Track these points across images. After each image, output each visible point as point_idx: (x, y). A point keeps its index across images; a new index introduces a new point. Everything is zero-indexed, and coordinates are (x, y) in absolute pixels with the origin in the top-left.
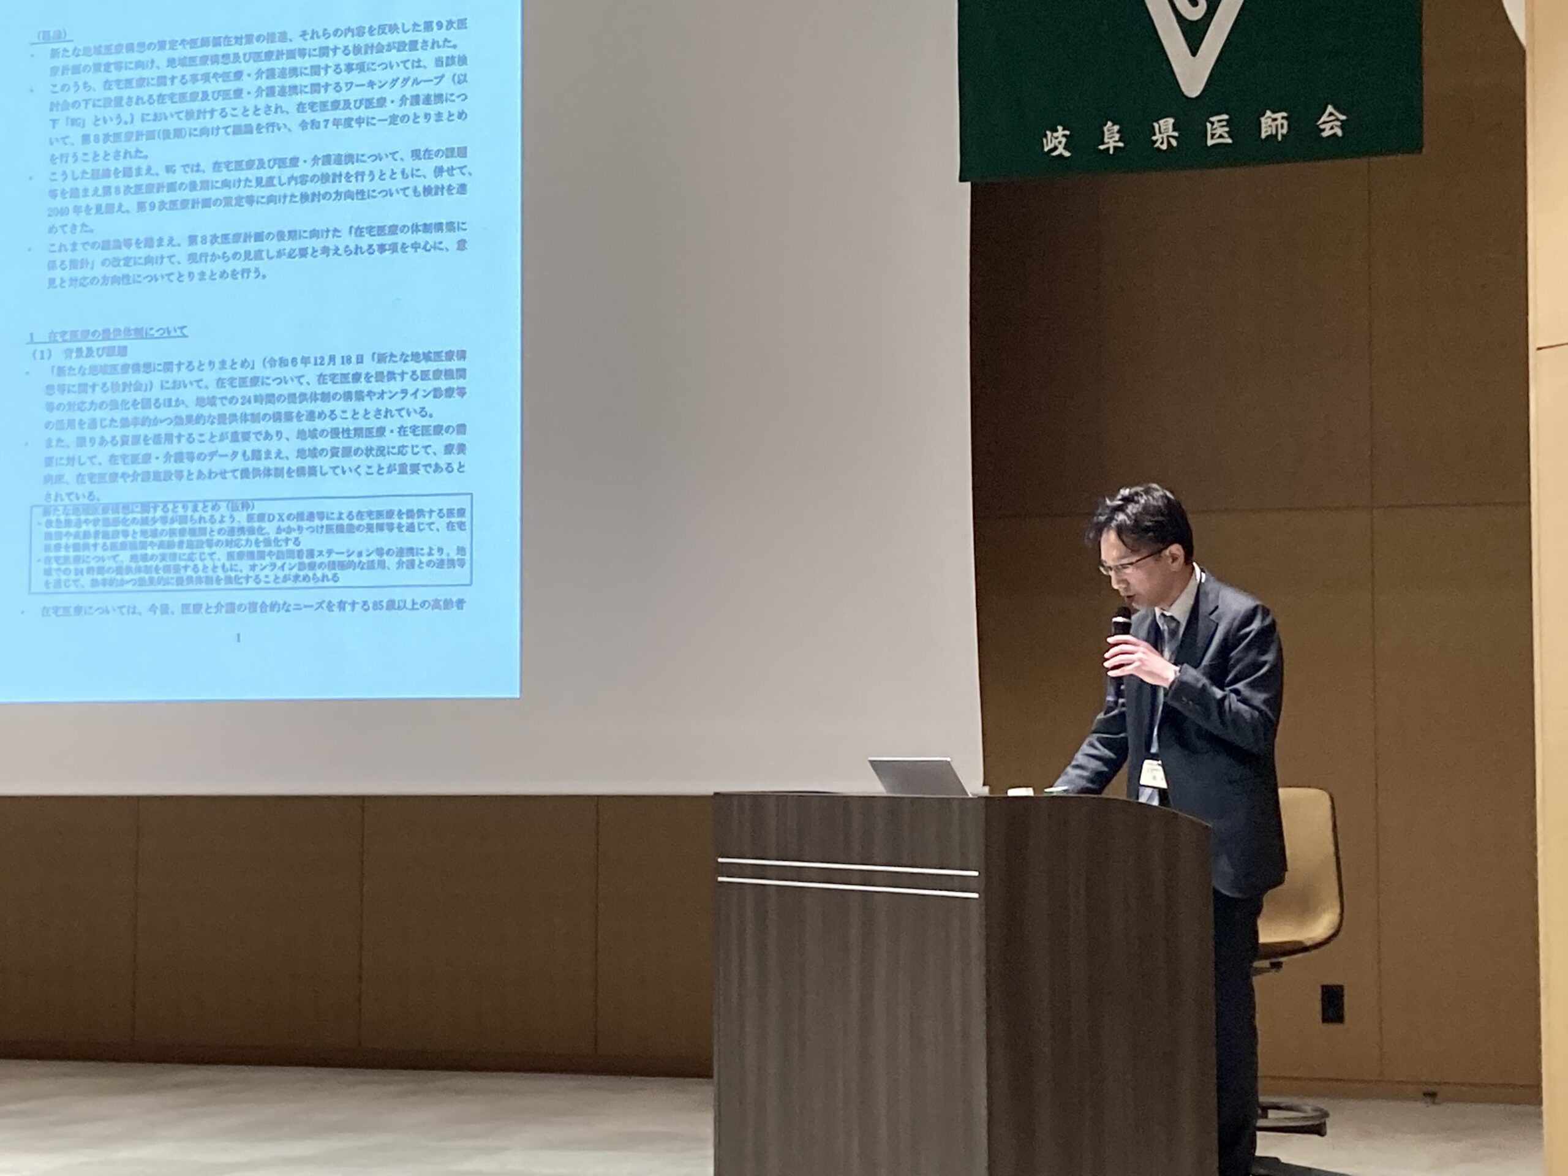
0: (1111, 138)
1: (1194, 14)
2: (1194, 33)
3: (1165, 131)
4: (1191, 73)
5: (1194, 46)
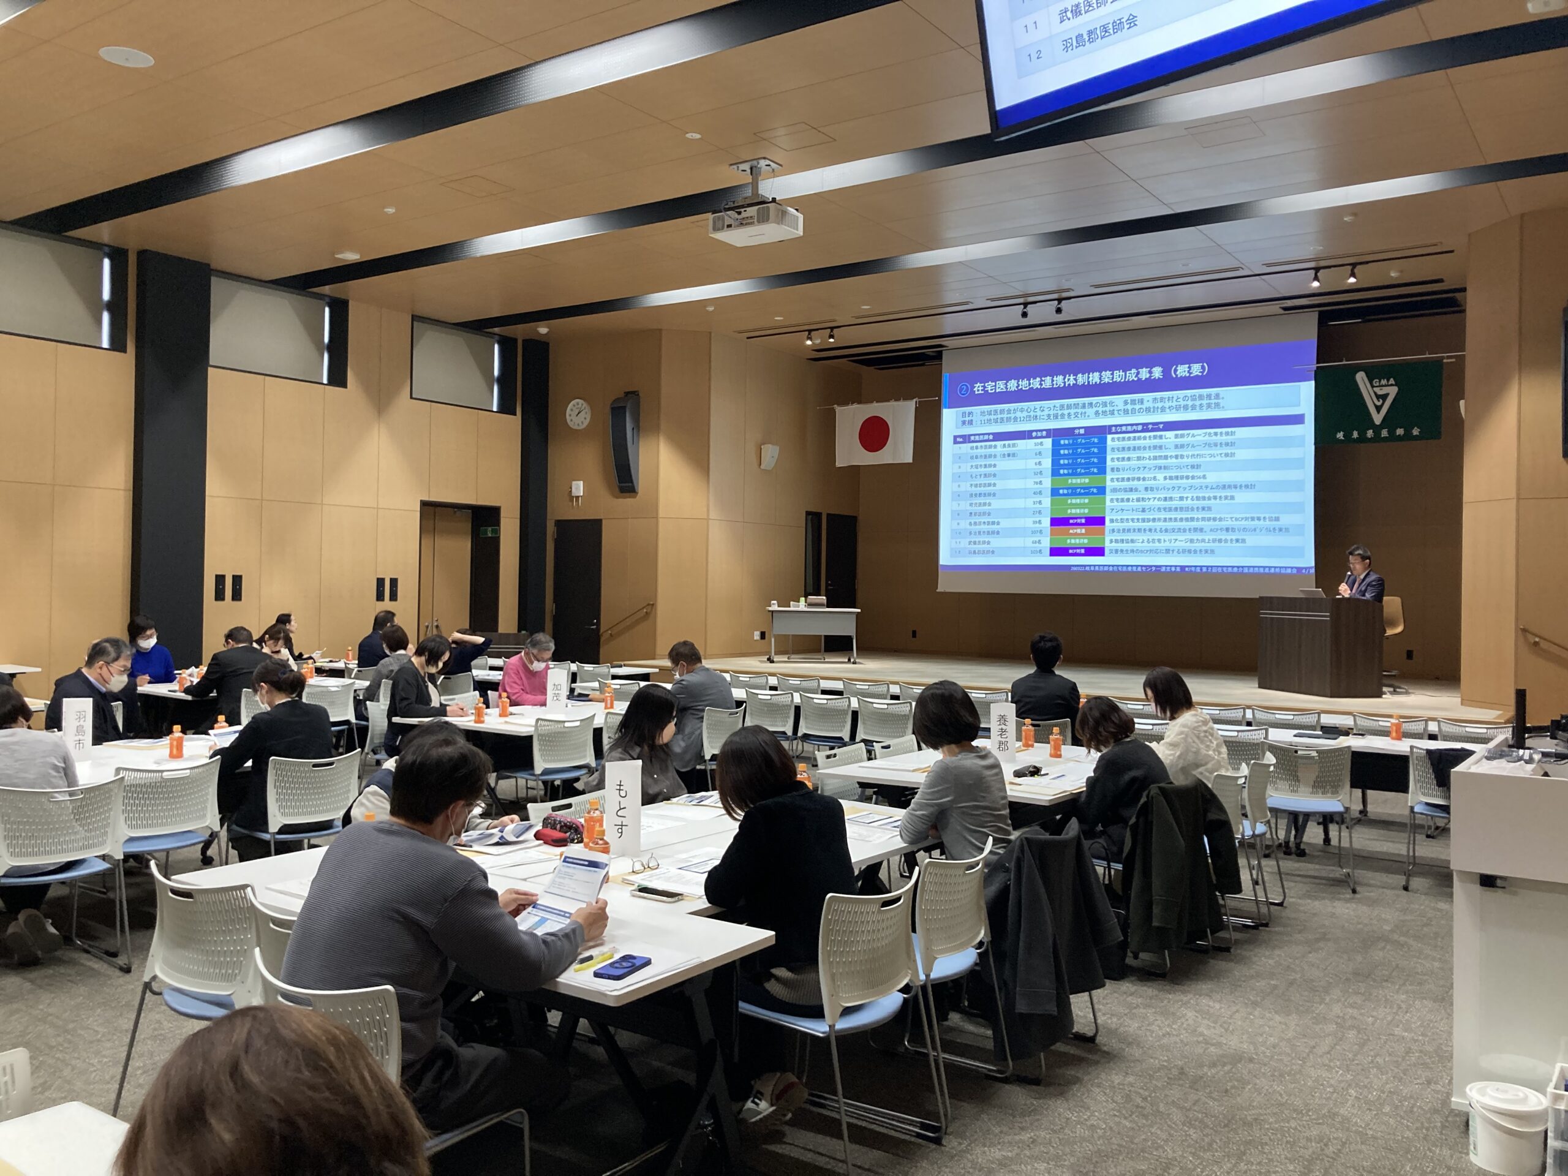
0: (1355, 435)
1: (1379, 404)
2: (1378, 409)
3: (1370, 433)
4: (1378, 419)
5: (1378, 412)
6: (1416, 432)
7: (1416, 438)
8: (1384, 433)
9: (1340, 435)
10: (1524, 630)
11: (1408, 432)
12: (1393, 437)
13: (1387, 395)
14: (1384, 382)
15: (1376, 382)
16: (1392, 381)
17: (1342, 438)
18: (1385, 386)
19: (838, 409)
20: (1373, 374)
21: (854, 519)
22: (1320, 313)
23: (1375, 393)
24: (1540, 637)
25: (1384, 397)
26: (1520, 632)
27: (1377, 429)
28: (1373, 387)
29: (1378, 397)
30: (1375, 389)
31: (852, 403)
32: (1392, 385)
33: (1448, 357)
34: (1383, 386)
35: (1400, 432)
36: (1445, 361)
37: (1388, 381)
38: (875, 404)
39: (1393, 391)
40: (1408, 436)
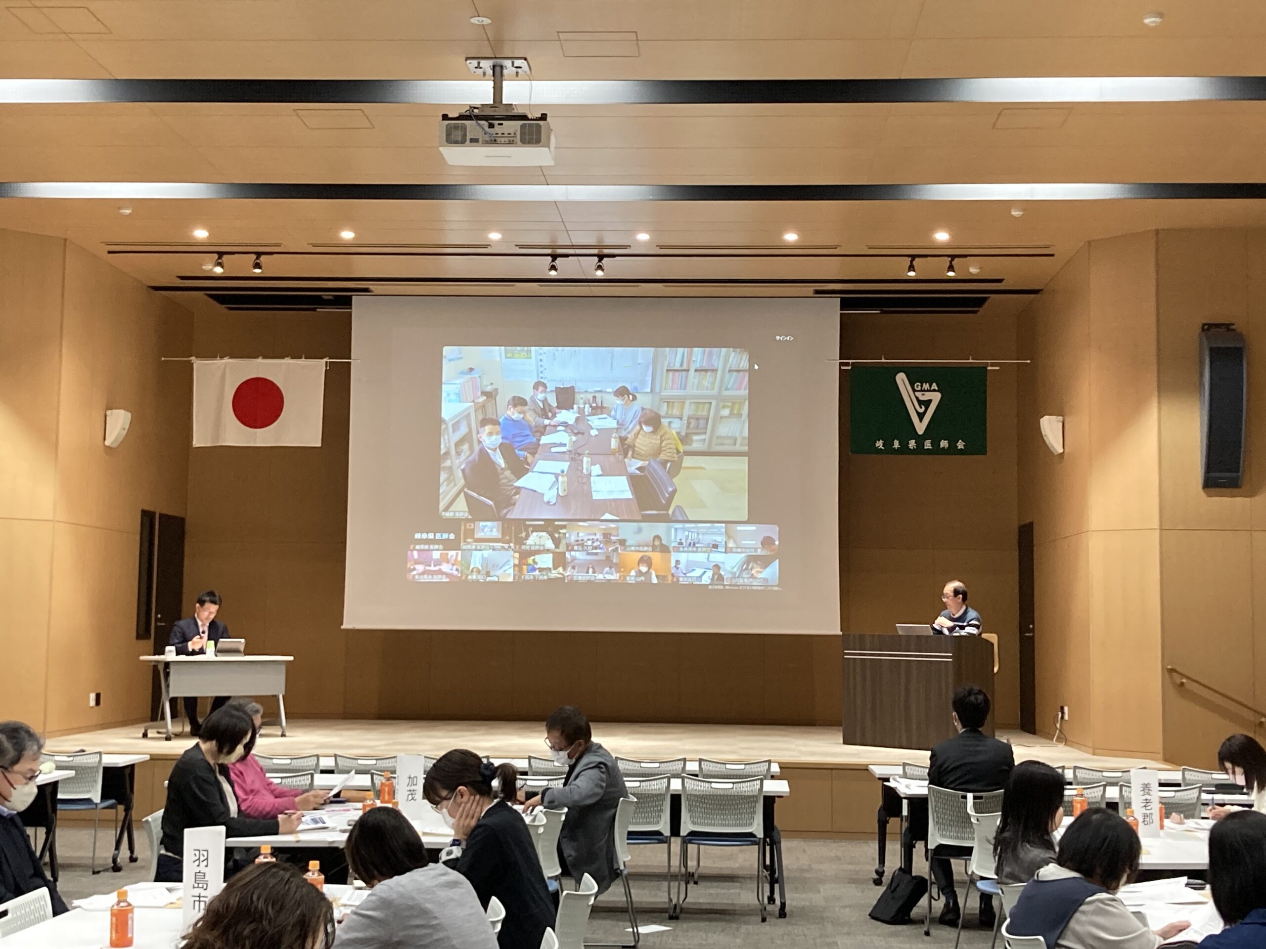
0: (896, 444)
1: (921, 410)
2: (921, 416)
3: (912, 444)
4: (921, 427)
5: (921, 420)
6: (960, 445)
7: (961, 452)
8: (928, 445)
9: (880, 444)
10: (1172, 671)
11: (953, 444)
12: (936, 450)
13: (930, 401)
14: (926, 386)
15: (918, 386)
16: (934, 386)
17: (881, 447)
18: (928, 391)
19: (198, 364)
20: (916, 376)
21: (182, 521)
22: (842, 300)
23: (917, 398)
24: (1188, 678)
25: (927, 403)
26: (1167, 675)
27: (920, 439)
28: (914, 391)
29: (920, 402)
30: (917, 393)
31: (222, 357)
32: (934, 390)
33: (992, 365)
34: (924, 391)
35: (944, 444)
36: (989, 368)
37: (930, 386)
38: (260, 360)
39: (936, 397)
40: (952, 450)
